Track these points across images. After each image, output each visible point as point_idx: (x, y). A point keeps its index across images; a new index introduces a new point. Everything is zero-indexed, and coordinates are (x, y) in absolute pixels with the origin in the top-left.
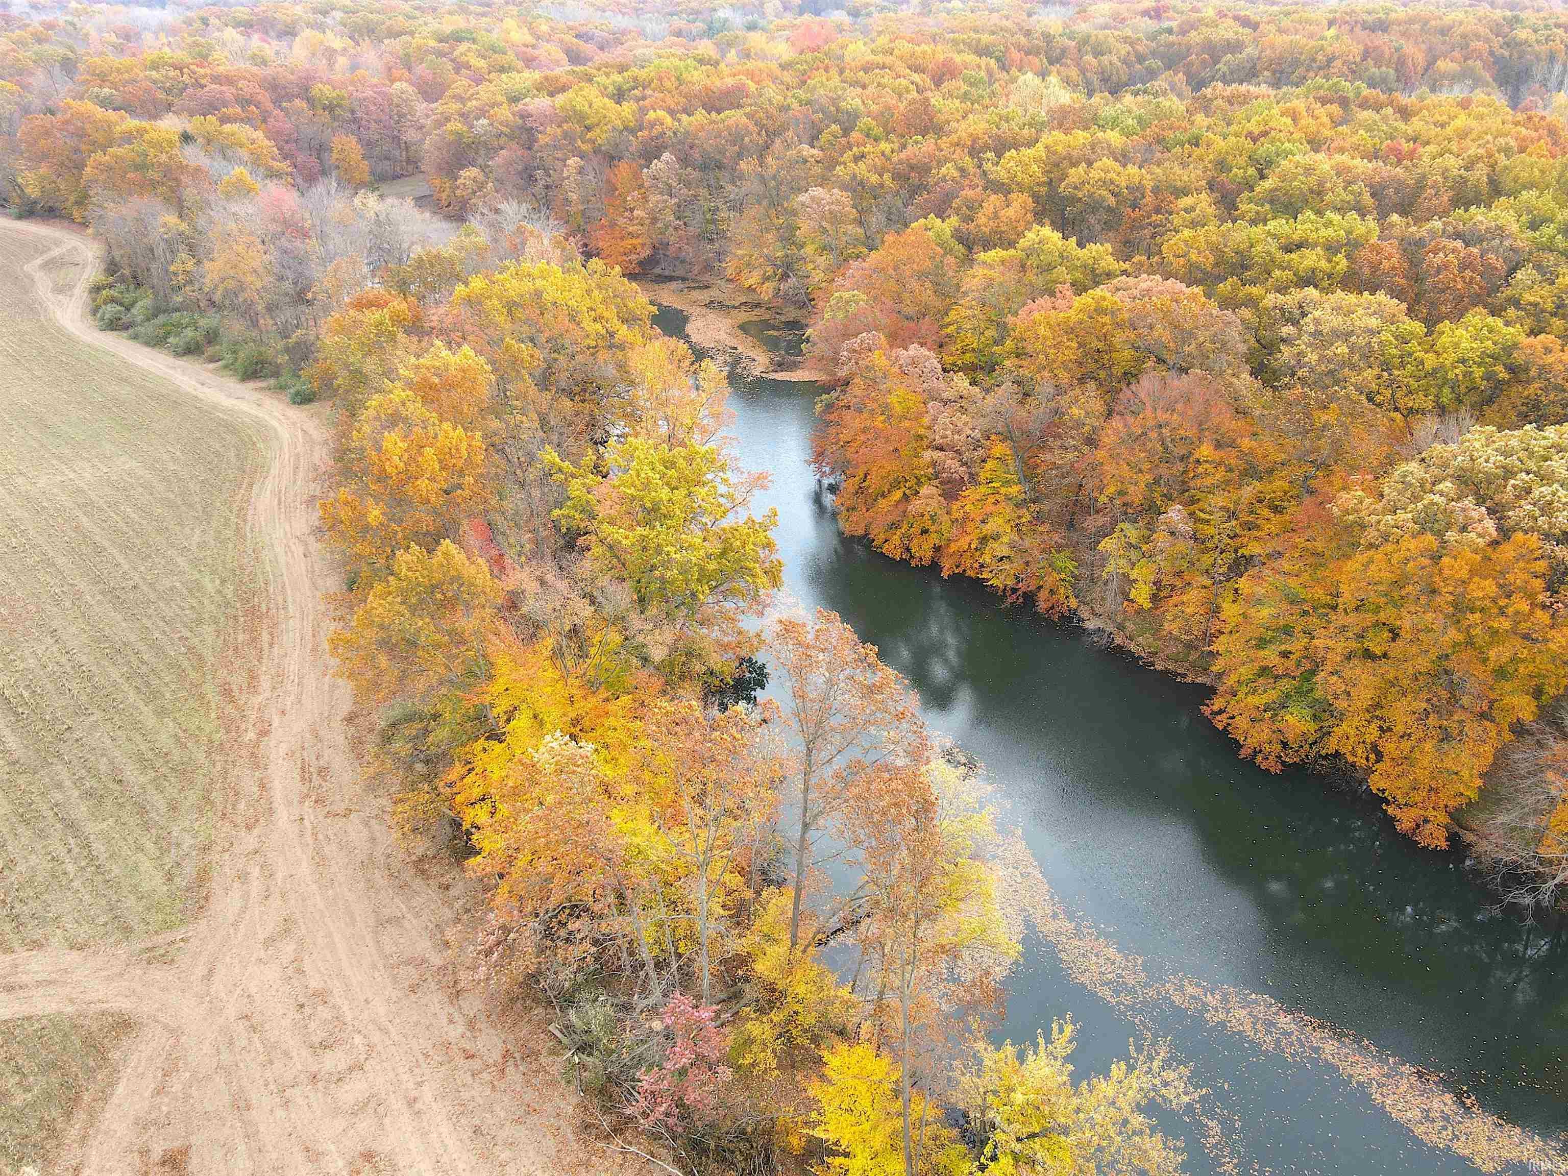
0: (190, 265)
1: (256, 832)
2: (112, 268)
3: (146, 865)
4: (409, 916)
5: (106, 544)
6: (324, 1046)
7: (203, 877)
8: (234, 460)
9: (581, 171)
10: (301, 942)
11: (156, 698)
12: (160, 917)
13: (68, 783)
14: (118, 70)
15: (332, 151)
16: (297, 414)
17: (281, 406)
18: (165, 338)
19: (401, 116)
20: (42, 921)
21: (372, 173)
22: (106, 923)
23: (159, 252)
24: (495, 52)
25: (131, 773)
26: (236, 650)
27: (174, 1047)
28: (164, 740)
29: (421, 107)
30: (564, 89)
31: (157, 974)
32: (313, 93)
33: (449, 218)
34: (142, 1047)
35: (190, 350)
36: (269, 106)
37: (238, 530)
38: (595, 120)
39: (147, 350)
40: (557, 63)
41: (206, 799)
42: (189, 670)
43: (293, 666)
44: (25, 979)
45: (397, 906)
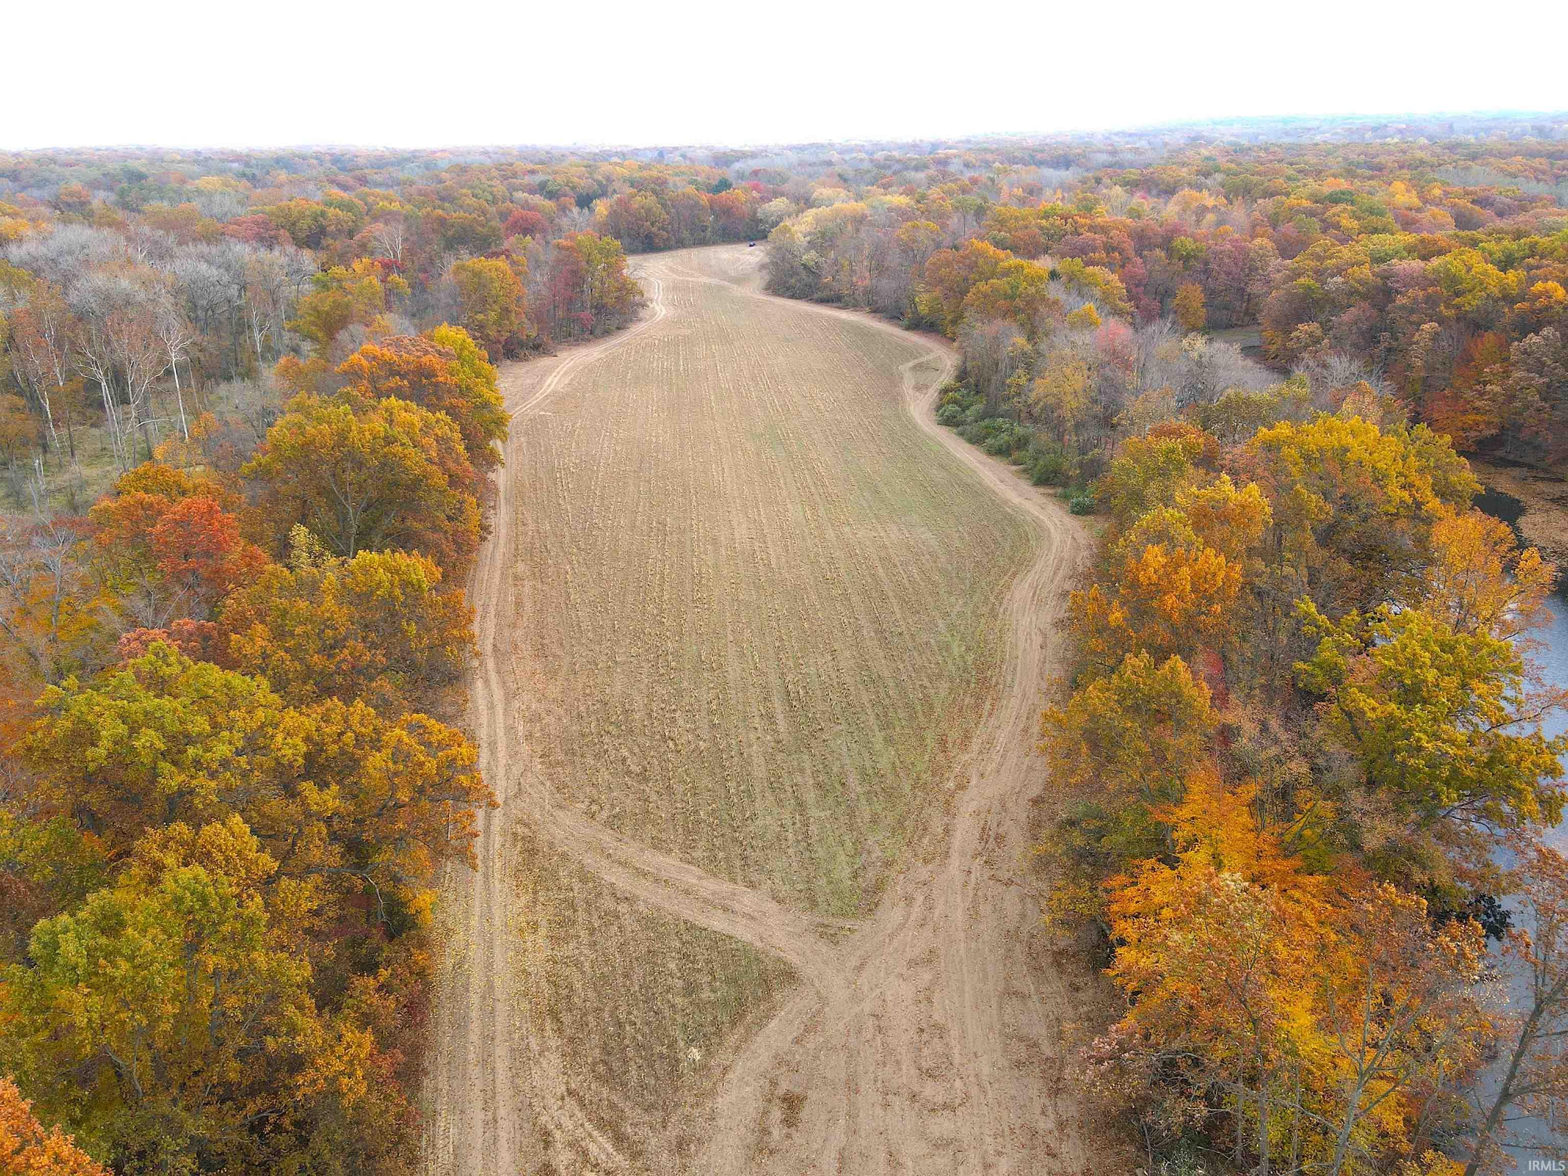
0: (1023, 381)
1: (930, 867)
2: (962, 375)
3: (842, 858)
4: (1035, 998)
5: (891, 594)
6: (930, 1074)
7: (878, 887)
8: (1007, 549)
9: (1435, 337)
10: (937, 977)
11: (889, 728)
12: (840, 904)
13: (808, 772)
14: (1016, 218)
15: (1175, 297)
16: (1072, 523)
17: (1060, 513)
18: (985, 438)
19: (1254, 269)
20: (761, 870)
21: (1208, 320)
22: (800, 891)
23: (1002, 366)
24: (1372, 213)
25: (853, 780)
26: (961, 710)
27: (819, 1012)
28: (884, 764)
29: (1275, 262)
30: (1441, 252)
31: (823, 947)
32: (1174, 244)
33: (1273, 369)
34: (798, 1000)
35: (1000, 452)
36: (1132, 253)
37: (992, 609)
38: (1469, 286)
39: (967, 446)
40: (1441, 227)
41: (901, 823)
42: (920, 714)
43: (1002, 737)
44: (737, 907)
45: (1027, 985)
